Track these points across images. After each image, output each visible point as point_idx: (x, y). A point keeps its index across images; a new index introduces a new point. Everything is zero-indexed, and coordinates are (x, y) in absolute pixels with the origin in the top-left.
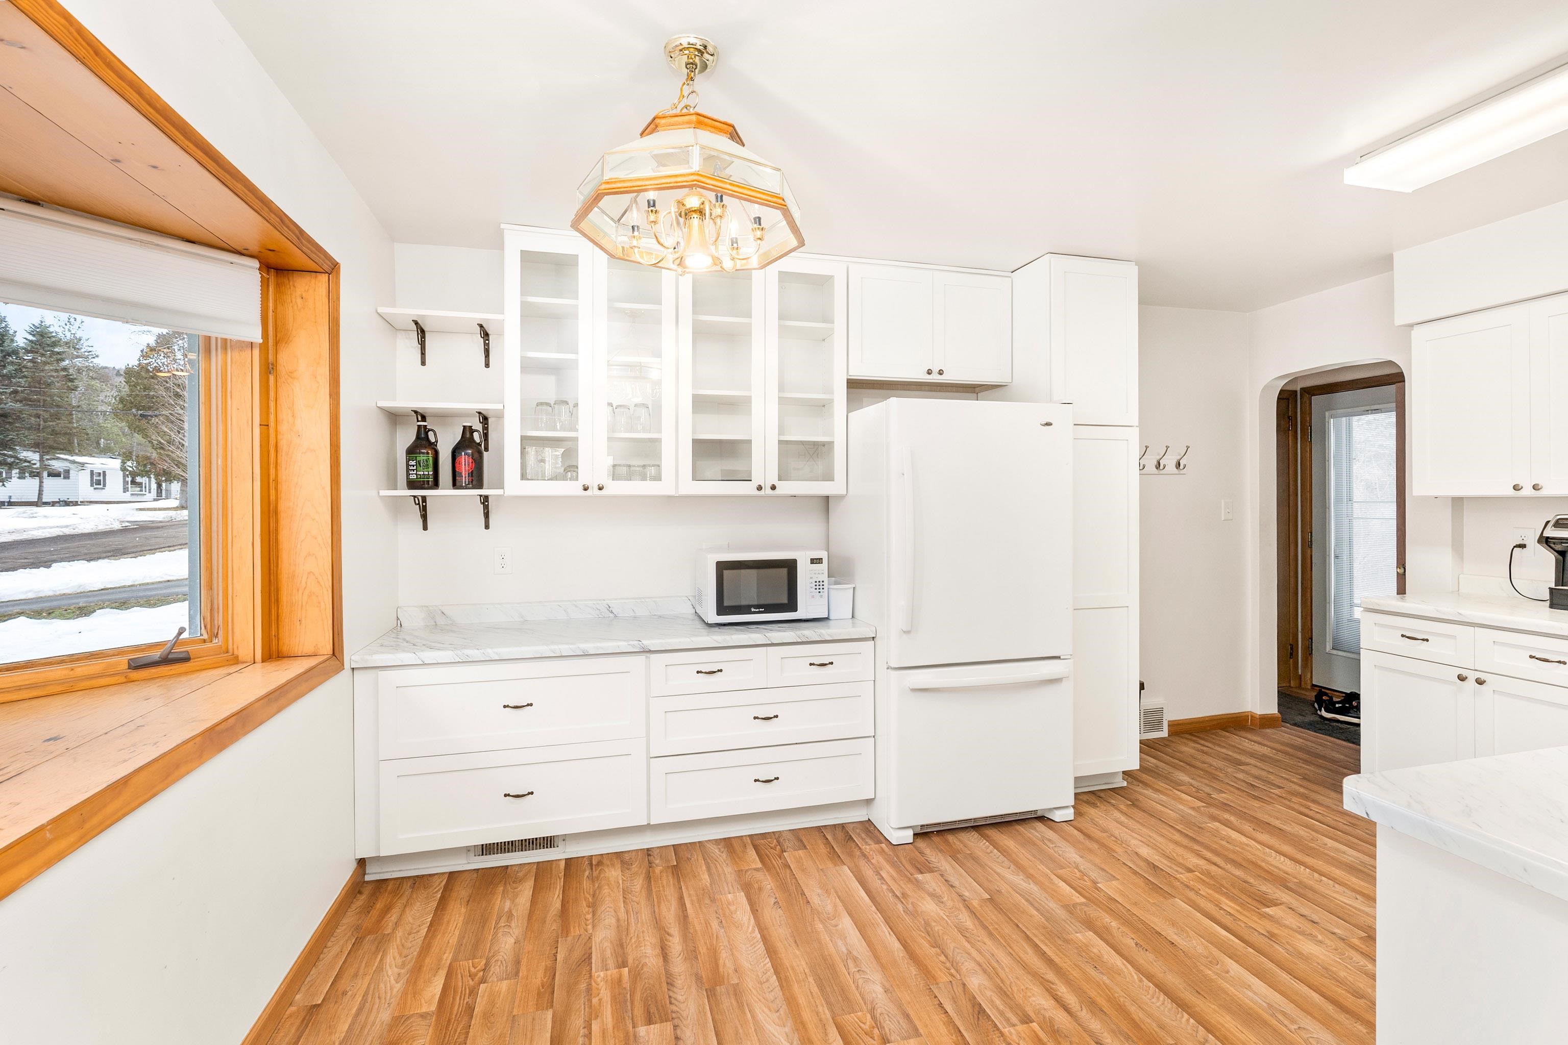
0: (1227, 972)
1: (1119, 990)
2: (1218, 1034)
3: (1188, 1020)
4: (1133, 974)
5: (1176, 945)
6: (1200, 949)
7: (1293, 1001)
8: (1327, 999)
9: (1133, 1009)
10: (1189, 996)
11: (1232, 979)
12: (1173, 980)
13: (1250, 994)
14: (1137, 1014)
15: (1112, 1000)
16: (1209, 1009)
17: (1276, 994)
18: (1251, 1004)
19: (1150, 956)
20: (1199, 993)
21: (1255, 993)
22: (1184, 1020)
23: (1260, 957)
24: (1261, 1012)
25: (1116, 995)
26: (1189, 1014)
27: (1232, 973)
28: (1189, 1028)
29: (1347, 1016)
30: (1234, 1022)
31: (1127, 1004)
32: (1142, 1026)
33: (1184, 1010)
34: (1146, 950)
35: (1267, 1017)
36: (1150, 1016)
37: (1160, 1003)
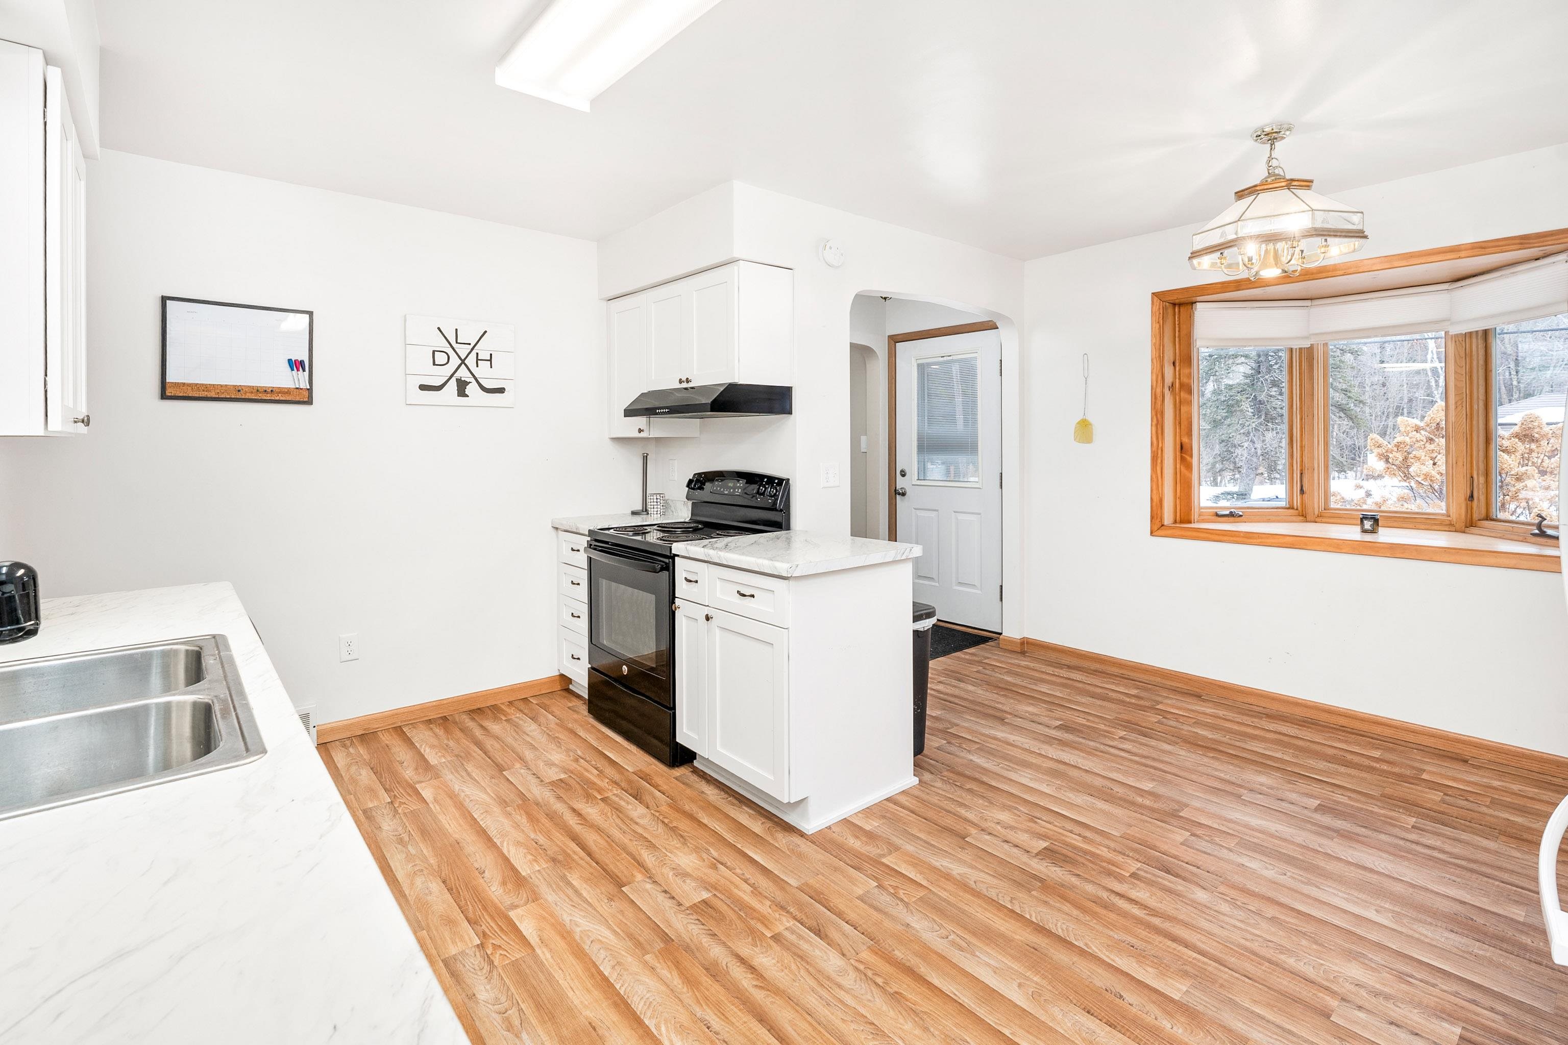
0: (1020, 985)
1: (1097, 927)
2: (1005, 910)
3: (1031, 916)
4: (1097, 951)
5: (1084, 1009)
6: (1056, 1011)
7: (955, 966)
8: (925, 979)
9: (1075, 912)
10: (1041, 941)
11: (1014, 977)
12: (1062, 956)
13: (992, 962)
14: (1067, 907)
15: (1094, 915)
16: (1023, 935)
17: (970, 971)
18: (989, 950)
19: (1098, 982)
20: (1034, 948)
21: (988, 965)
22: (1034, 915)
23: (996, 1023)
24: (979, 944)
25: (1095, 921)
26: (1032, 922)
27: (1015, 986)
28: (1027, 909)
29: (908, 964)
30: (997, 926)
31: (1082, 915)
32: (1059, 898)
33: (1037, 925)
34: (1106, 990)
35: (973, 940)
36: (1059, 910)
37: (1059, 925)
